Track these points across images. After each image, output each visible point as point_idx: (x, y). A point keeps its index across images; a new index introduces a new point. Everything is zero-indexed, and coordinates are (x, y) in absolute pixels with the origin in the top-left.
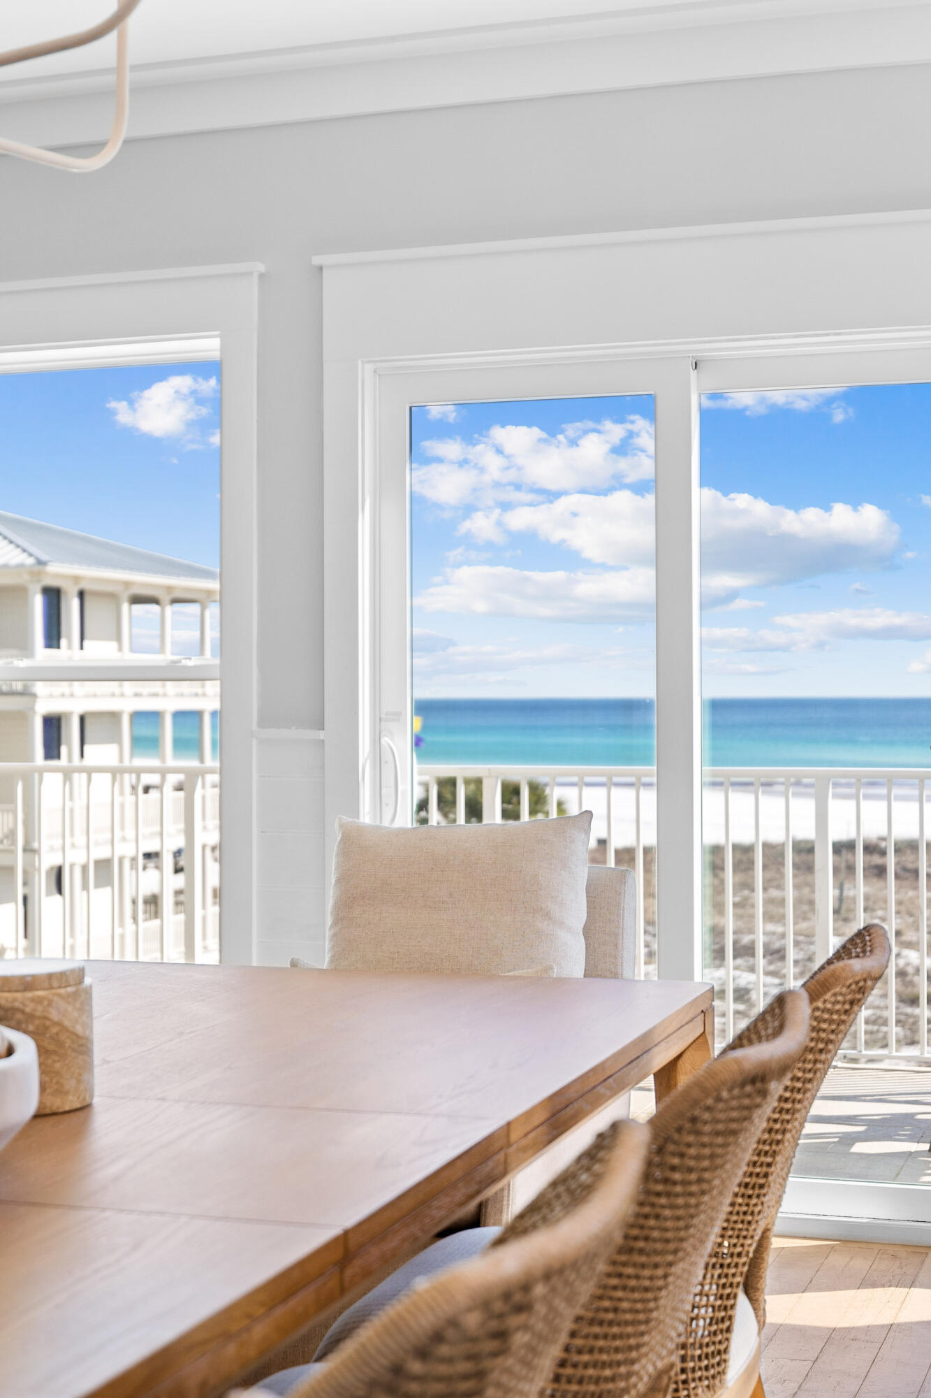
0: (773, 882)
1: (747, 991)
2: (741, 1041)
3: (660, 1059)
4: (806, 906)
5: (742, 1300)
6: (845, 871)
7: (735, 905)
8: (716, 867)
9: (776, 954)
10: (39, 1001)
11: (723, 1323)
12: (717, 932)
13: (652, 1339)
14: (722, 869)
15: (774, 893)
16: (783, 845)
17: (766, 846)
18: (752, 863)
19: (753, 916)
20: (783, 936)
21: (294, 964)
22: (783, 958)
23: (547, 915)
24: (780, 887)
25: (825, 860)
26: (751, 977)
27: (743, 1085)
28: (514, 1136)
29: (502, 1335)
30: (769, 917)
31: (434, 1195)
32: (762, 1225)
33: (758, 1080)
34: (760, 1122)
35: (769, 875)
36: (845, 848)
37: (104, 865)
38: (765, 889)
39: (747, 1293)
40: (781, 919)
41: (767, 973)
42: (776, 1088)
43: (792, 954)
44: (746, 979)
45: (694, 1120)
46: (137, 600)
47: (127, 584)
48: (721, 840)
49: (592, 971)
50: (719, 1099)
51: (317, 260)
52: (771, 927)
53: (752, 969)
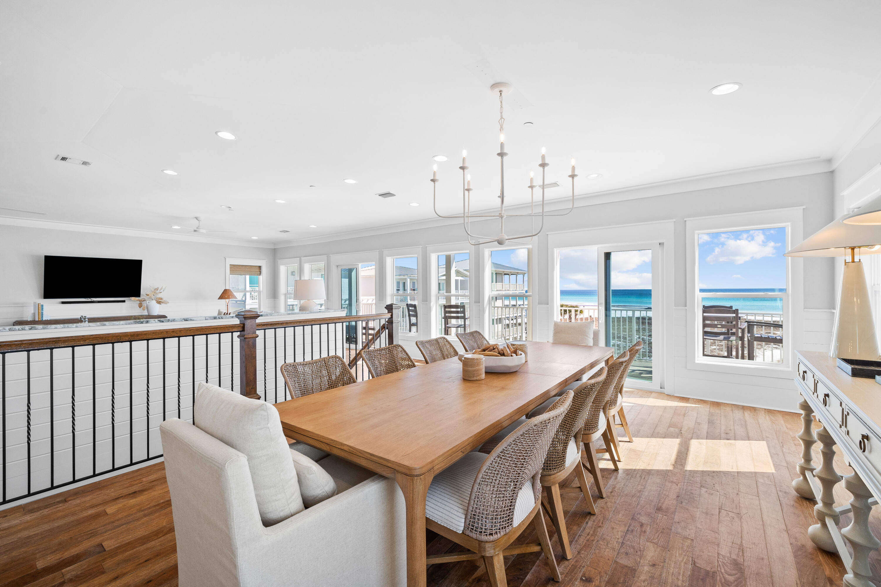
0: (624, 325)
1: (619, 345)
2: (618, 358)
3: (606, 358)
4: (630, 330)
5: (619, 394)
6: (638, 323)
7: (617, 329)
8: (613, 322)
9: (625, 338)
10: (522, 347)
11: (616, 397)
12: (613, 334)
13: (607, 395)
14: (614, 322)
15: (625, 327)
16: (626, 318)
17: (623, 317)
18: (620, 321)
19: (620, 331)
20: (626, 335)
21: (548, 342)
22: (626, 339)
23: (587, 336)
24: (626, 326)
25: (634, 321)
26: (620, 343)
27: (619, 363)
28: (586, 368)
29: (592, 389)
30: (623, 331)
31: (576, 375)
32: (622, 383)
33: (622, 363)
34: (622, 368)
35: (624, 323)
36: (638, 318)
37: (500, 319)
38: (623, 326)
39: (620, 393)
40: (626, 332)
41: (623, 342)
42: (624, 364)
43: (628, 339)
44: (619, 342)
45: (613, 367)
46: (505, 274)
47: (504, 272)
48: (614, 316)
49: (594, 344)
50: (616, 365)
51: (547, 233)
52: (624, 333)
53: (620, 341)
